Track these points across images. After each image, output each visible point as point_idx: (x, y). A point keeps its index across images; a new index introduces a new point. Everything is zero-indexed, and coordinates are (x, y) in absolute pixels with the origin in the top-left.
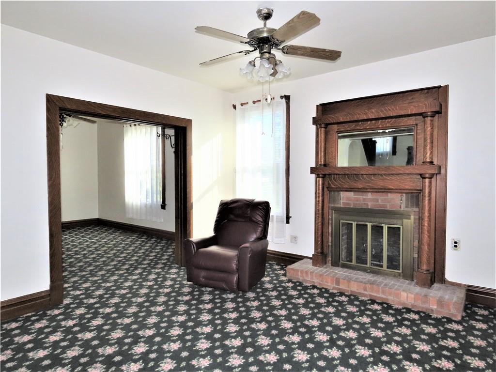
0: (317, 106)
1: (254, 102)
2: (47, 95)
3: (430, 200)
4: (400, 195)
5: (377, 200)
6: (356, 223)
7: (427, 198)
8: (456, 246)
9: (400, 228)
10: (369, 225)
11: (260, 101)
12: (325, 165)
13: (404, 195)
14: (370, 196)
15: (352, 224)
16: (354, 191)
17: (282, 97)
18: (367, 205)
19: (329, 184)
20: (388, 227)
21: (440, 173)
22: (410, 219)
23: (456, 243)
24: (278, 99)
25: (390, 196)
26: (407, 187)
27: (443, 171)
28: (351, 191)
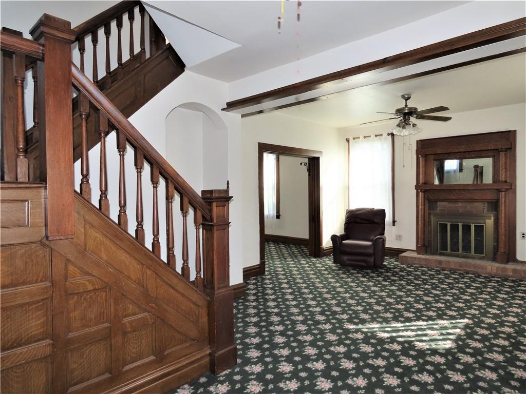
0: (417, 141)
1: (365, 137)
2: (259, 143)
3: (505, 206)
4: (483, 203)
5: (466, 208)
6: (450, 223)
7: (503, 205)
8: (523, 237)
9: (483, 226)
10: (460, 225)
11: (370, 136)
12: (425, 183)
13: (486, 203)
14: (460, 204)
15: (447, 224)
16: (448, 202)
17: (389, 134)
18: (459, 211)
19: (428, 196)
20: (475, 226)
21: (511, 189)
22: (490, 219)
23: (523, 234)
24: (385, 135)
25: (476, 204)
26: (488, 198)
27: (513, 187)
28: (445, 201)
